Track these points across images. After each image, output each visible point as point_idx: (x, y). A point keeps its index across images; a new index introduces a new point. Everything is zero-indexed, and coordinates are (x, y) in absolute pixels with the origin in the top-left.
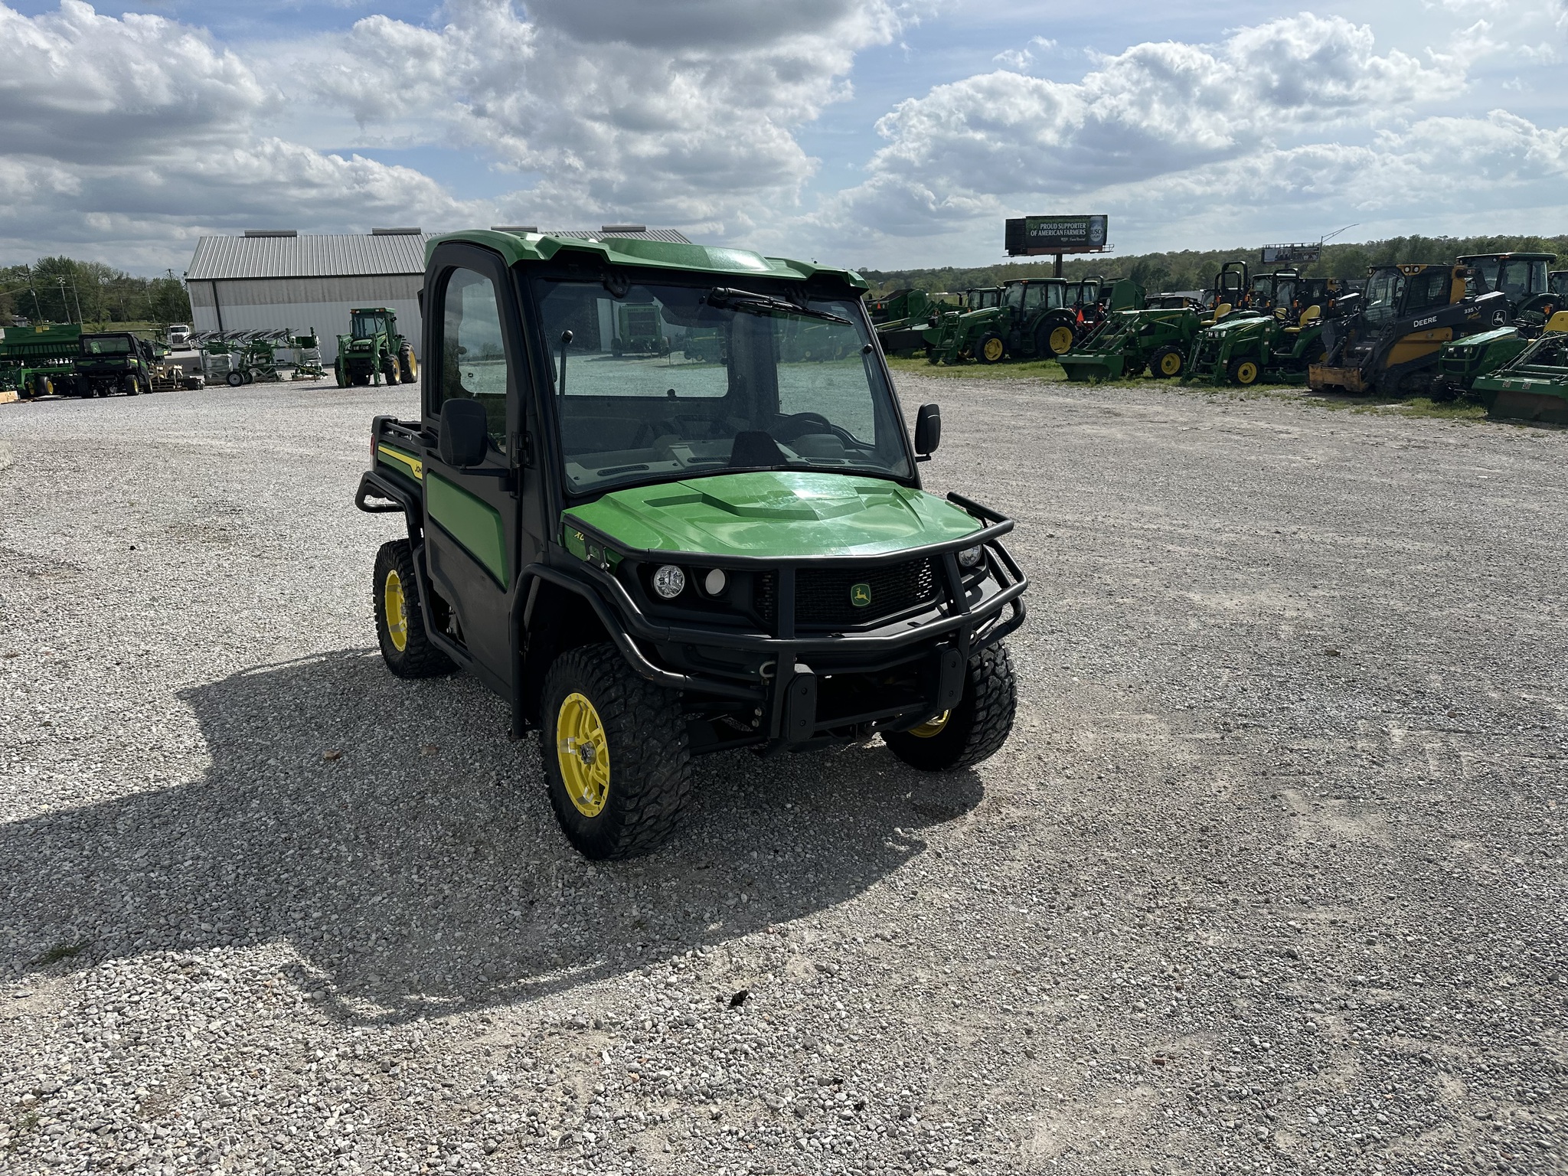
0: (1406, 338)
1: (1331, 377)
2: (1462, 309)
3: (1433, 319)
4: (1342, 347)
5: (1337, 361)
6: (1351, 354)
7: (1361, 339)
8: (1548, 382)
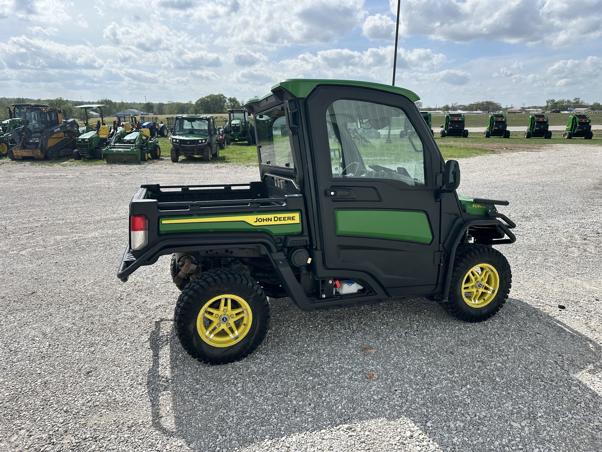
0: (52, 136)
1: (25, 153)
2: (65, 126)
3: (59, 129)
4: (24, 141)
5: (24, 147)
6: (29, 144)
7: (30, 138)
8: (129, 150)
